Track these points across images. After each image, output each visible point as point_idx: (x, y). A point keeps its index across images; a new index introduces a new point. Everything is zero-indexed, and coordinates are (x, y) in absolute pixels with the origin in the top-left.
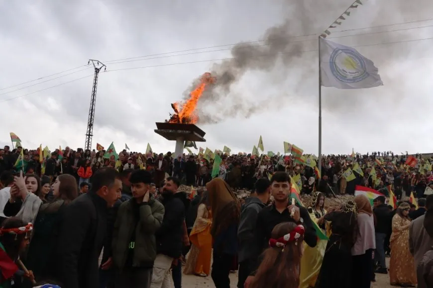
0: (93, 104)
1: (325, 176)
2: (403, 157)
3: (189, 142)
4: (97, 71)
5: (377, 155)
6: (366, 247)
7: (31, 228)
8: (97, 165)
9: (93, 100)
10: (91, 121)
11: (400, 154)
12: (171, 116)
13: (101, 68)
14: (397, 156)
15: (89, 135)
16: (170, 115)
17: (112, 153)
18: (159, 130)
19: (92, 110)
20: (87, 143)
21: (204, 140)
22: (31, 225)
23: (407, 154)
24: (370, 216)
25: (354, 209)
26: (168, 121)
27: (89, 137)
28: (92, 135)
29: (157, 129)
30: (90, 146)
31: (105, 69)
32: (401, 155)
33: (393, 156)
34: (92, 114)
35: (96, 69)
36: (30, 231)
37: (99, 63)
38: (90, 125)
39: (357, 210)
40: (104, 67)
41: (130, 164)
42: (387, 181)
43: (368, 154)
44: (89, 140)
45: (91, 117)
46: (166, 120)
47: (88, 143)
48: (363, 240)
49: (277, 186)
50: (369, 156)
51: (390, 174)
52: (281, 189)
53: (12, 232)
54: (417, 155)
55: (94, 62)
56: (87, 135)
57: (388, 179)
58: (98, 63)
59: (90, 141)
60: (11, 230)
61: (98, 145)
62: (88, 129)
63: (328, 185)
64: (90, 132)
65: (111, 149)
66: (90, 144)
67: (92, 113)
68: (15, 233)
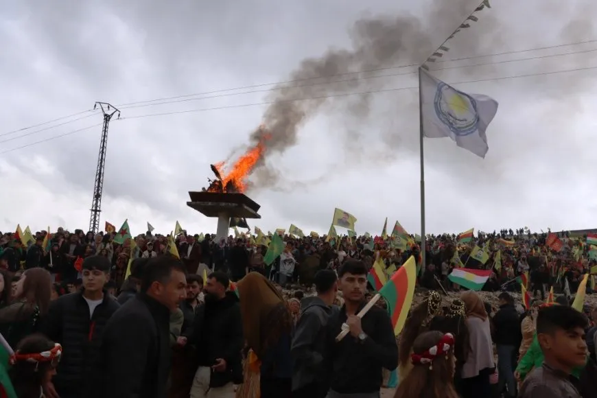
0: (101, 166)
1: (431, 265)
2: (544, 235)
3: (237, 220)
4: (107, 118)
5: (508, 233)
6: (480, 366)
7: (59, 352)
8: (104, 253)
9: (102, 160)
10: (98, 190)
11: (539, 232)
12: (211, 183)
13: (112, 114)
14: (535, 235)
15: (96, 210)
16: (210, 181)
17: (125, 235)
18: (194, 203)
19: (100, 174)
20: (92, 222)
21: (258, 217)
22: (59, 348)
23: (550, 232)
24: (484, 320)
25: (461, 311)
26: (206, 189)
27: (96, 214)
28: (99, 211)
29: (190, 200)
30: (96, 226)
31: (119, 115)
32: (541, 233)
33: (529, 235)
34: (99, 181)
35: (106, 115)
36: (58, 357)
37: (111, 108)
38: (97, 196)
39: (466, 313)
40: (117, 112)
41: (150, 252)
42: (519, 270)
43: (495, 233)
44: (95, 217)
45: (99, 184)
46: (204, 189)
47: (95, 222)
48: (475, 357)
49: (352, 280)
50: (496, 235)
51: (524, 259)
52: (357, 284)
53: (31, 359)
54: (563, 233)
55: (103, 105)
56: (92, 210)
57: (522, 268)
58: (109, 107)
59: (97, 218)
60: (29, 355)
61: (107, 225)
62: (95, 202)
63: (435, 277)
64: (96, 206)
65: (124, 230)
66: (97, 223)
67: (99, 179)
68: (36, 361)
